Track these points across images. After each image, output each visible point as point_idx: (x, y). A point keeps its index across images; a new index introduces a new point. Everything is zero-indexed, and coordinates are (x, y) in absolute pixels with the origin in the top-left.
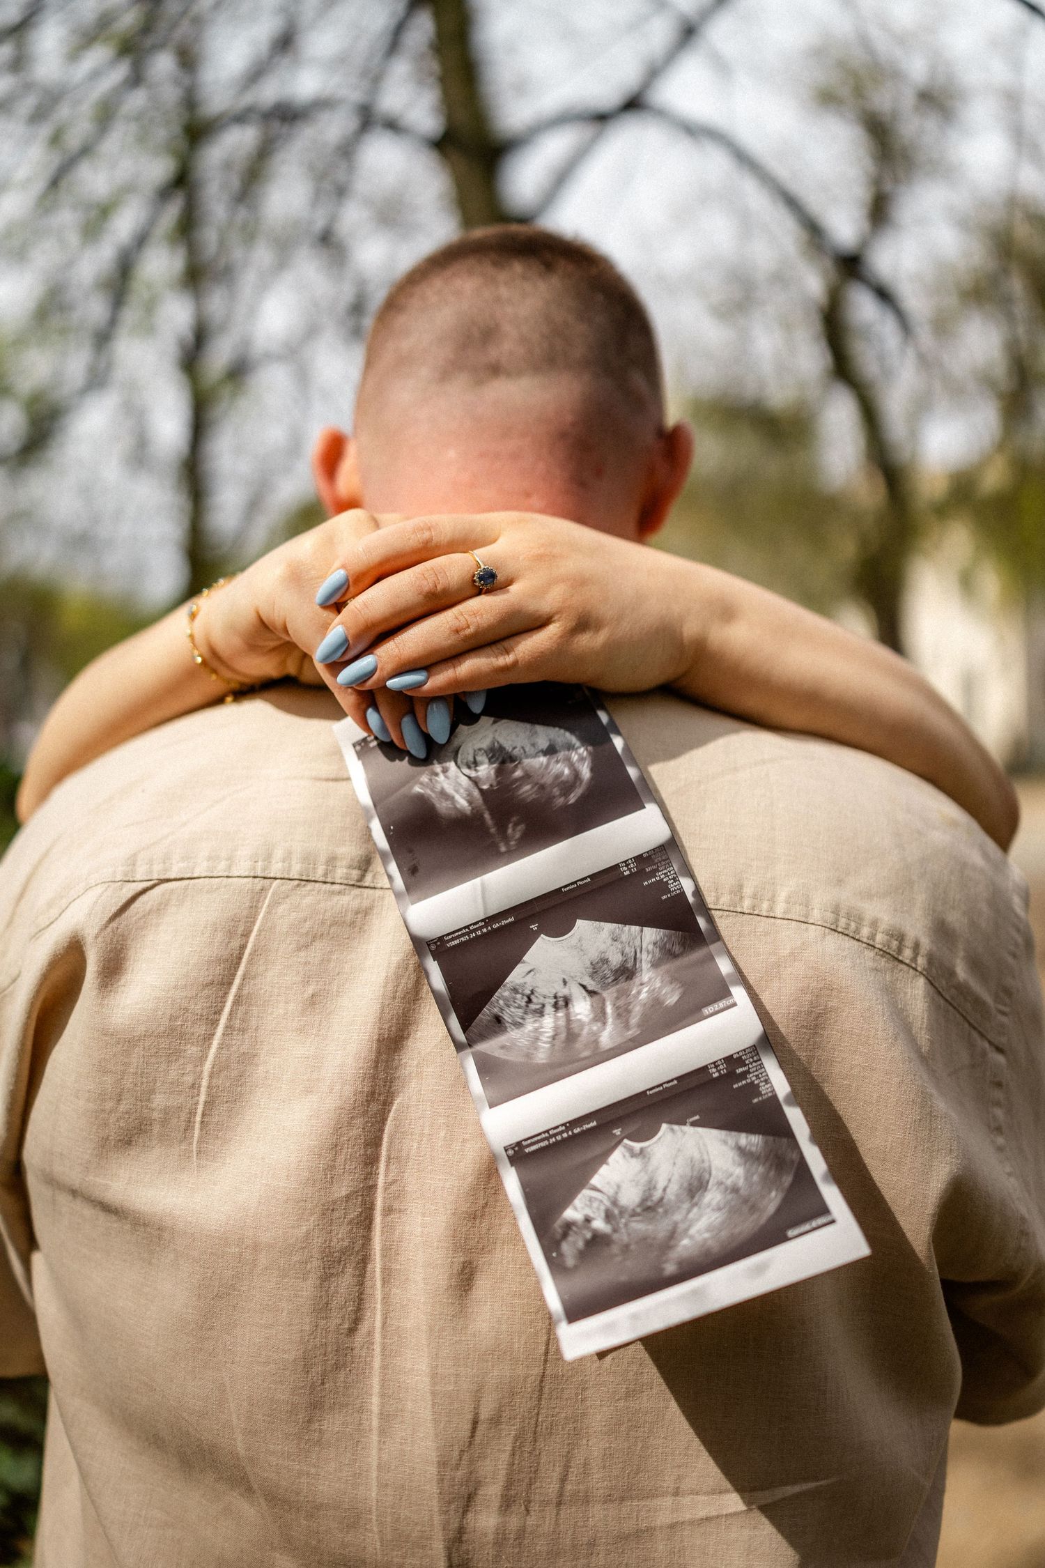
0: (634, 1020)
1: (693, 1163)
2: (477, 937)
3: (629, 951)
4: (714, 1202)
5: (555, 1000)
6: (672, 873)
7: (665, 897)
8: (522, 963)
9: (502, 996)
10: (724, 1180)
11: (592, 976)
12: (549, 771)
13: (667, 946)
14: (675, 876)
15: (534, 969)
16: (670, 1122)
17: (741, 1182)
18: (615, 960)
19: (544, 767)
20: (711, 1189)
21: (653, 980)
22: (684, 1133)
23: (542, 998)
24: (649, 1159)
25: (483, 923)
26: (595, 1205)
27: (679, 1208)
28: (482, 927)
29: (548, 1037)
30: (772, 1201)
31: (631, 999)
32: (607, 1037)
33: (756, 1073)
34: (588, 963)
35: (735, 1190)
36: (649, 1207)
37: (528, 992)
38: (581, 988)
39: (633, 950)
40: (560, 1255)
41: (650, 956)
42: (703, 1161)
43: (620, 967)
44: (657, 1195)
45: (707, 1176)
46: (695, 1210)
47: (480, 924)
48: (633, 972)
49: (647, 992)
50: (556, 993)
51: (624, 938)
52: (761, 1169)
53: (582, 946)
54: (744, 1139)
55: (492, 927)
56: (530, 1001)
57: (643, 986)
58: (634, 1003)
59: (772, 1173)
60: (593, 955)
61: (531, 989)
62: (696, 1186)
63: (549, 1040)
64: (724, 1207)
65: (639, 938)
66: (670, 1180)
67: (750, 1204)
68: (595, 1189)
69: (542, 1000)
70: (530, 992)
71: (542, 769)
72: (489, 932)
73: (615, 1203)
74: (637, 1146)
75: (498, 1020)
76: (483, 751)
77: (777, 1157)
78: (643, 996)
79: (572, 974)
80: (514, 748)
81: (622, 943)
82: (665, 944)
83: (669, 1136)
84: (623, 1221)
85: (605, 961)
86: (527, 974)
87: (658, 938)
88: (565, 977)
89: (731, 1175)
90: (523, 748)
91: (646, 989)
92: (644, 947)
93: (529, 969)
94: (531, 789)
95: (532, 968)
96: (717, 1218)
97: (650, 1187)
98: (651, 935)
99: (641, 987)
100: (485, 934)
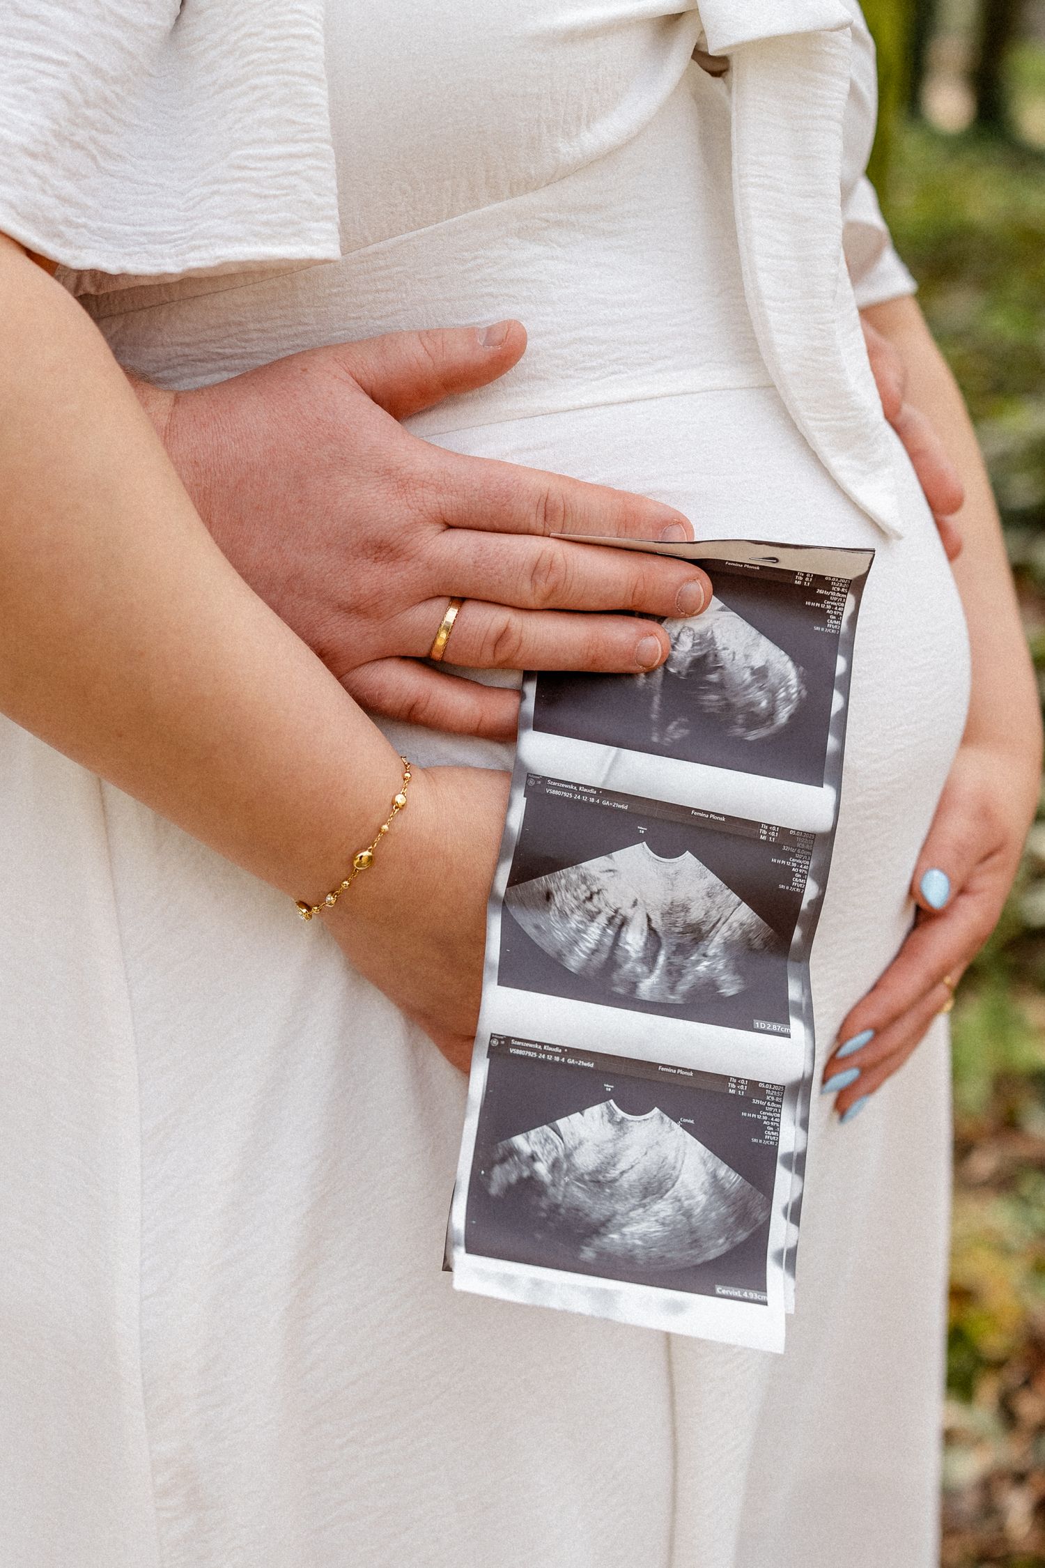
0: (683, 987)
1: (664, 1164)
2: (580, 801)
3: (714, 915)
4: (662, 1215)
5: (613, 914)
6: (805, 867)
7: (783, 887)
8: (609, 857)
9: (569, 876)
10: (683, 1199)
11: (663, 915)
12: (746, 693)
13: (750, 935)
14: (806, 872)
15: (616, 871)
16: (663, 1110)
17: (698, 1211)
18: (696, 914)
19: (743, 685)
20: (667, 1200)
21: (718, 958)
22: (672, 1129)
23: (604, 905)
24: (625, 1134)
25: (595, 792)
26: (549, 1147)
27: (627, 1199)
28: (591, 795)
29: (587, 947)
30: (717, 1248)
31: (688, 963)
32: (648, 986)
33: (770, 1114)
34: (669, 901)
35: (688, 1214)
36: (598, 1181)
37: (595, 889)
38: (646, 920)
39: (719, 916)
40: (488, 1176)
41: (729, 933)
42: (674, 1168)
43: (694, 924)
44: (614, 1173)
45: (670, 1183)
46: (641, 1210)
47: (592, 791)
48: (702, 937)
49: (706, 967)
50: (620, 908)
51: (718, 899)
52: (723, 1210)
53: (675, 879)
54: (724, 1171)
55: (601, 802)
56: (590, 898)
57: (706, 958)
58: (689, 970)
59: (731, 1220)
60: (680, 895)
61: (600, 887)
62: (654, 1188)
63: (588, 952)
64: (668, 1225)
65: (732, 909)
66: (632, 1167)
67: (695, 1236)
68: (557, 1131)
69: (602, 905)
70: (596, 891)
71: (742, 687)
72: (594, 805)
73: (568, 1156)
74: (621, 1114)
75: (548, 896)
76: (692, 632)
77: (745, 1206)
78: (701, 968)
79: (648, 901)
80: (724, 649)
81: (713, 902)
82: (750, 931)
83: (656, 1122)
84: (567, 1179)
85: (686, 909)
86: (606, 871)
87: (749, 921)
88: (639, 899)
89: (693, 1197)
90: (734, 653)
91: (706, 963)
92: (729, 921)
93: (611, 868)
94: (718, 701)
95: (616, 869)
96: (658, 1231)
97: (611, 1161)
98: (744, 914)
99: (703, 958)
100: (592, 804)
